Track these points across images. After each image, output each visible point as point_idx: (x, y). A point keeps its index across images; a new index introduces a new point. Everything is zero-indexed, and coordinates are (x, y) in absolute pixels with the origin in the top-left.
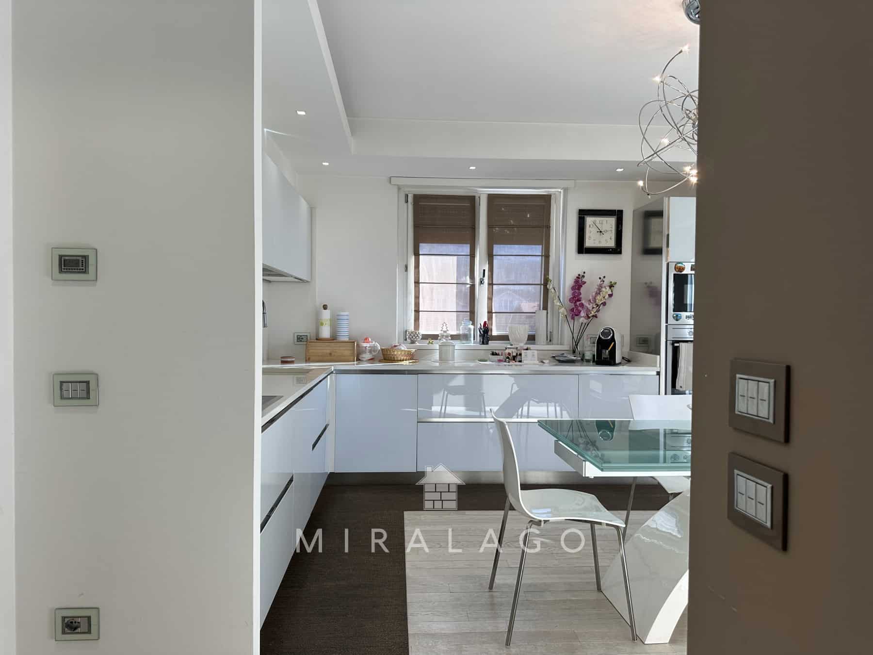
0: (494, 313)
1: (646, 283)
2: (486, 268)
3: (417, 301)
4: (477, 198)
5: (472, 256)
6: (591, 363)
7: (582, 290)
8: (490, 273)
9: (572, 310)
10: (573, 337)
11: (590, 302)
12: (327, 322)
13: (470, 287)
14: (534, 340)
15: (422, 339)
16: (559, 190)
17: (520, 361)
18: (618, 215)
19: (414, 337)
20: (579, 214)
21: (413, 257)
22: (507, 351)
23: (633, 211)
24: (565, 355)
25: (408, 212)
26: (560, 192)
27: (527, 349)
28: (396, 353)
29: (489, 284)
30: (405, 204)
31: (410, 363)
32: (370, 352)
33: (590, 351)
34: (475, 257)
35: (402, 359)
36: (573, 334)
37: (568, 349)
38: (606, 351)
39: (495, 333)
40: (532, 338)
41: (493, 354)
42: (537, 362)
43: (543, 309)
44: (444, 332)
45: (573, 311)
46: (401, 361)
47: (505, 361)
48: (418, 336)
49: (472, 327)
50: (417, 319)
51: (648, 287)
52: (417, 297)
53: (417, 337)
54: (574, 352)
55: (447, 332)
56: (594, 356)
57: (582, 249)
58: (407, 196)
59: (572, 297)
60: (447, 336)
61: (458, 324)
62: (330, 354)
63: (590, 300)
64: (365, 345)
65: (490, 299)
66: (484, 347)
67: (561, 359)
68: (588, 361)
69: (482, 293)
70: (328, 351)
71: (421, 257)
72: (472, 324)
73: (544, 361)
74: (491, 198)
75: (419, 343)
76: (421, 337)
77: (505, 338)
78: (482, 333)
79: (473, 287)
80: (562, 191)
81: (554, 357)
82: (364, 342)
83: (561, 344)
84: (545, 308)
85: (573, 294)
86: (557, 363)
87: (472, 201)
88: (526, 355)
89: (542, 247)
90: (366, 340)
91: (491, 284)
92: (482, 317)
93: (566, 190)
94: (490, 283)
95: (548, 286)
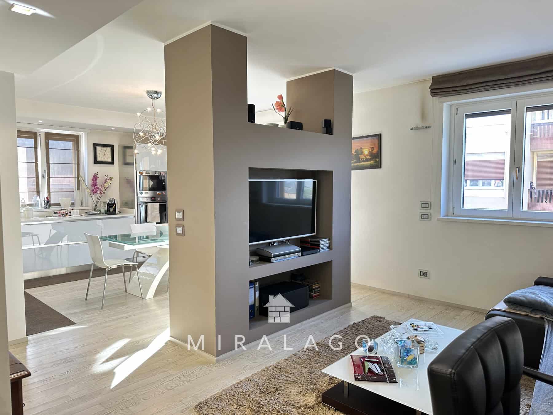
0: (51, 192)
2: (46, 169)
6: (104, 214)
7: (98, 181)
8: (48, 172)
13: (36, 179)
16: (82, 133)
17: (71, 216)
20: (93, 146)
23: (118, 145)
24: (92, 211)
27: (73, 210)
33: (104, 209)
34: (38, 163)
36: (94, 201)
37: (92, 208)
38: (112, 209)
39: (53, 202)
40: (73, 204)
41: (55, 213)
42: (79, 215)
45: (94, 191)
47: (63, 216)
54: (95, 210)
56: (106, 211)
57: (96, 162)
59: (92, 184)
61: (31, 199)
63: (101, 186)
65: (49, 186)
66: (48, 209)
67: (90, 213)
72: (39, 198)
73: (82, 215)
74: (47, 134)
78: (46, 202)
81: (86, 212)
83: (87, 206)
84: (78, 189)
86: (88, 215)
87: (35, 134)
88: (73, 213)
92: (45, 195)
94: (49, 177)
95: (79, 179)
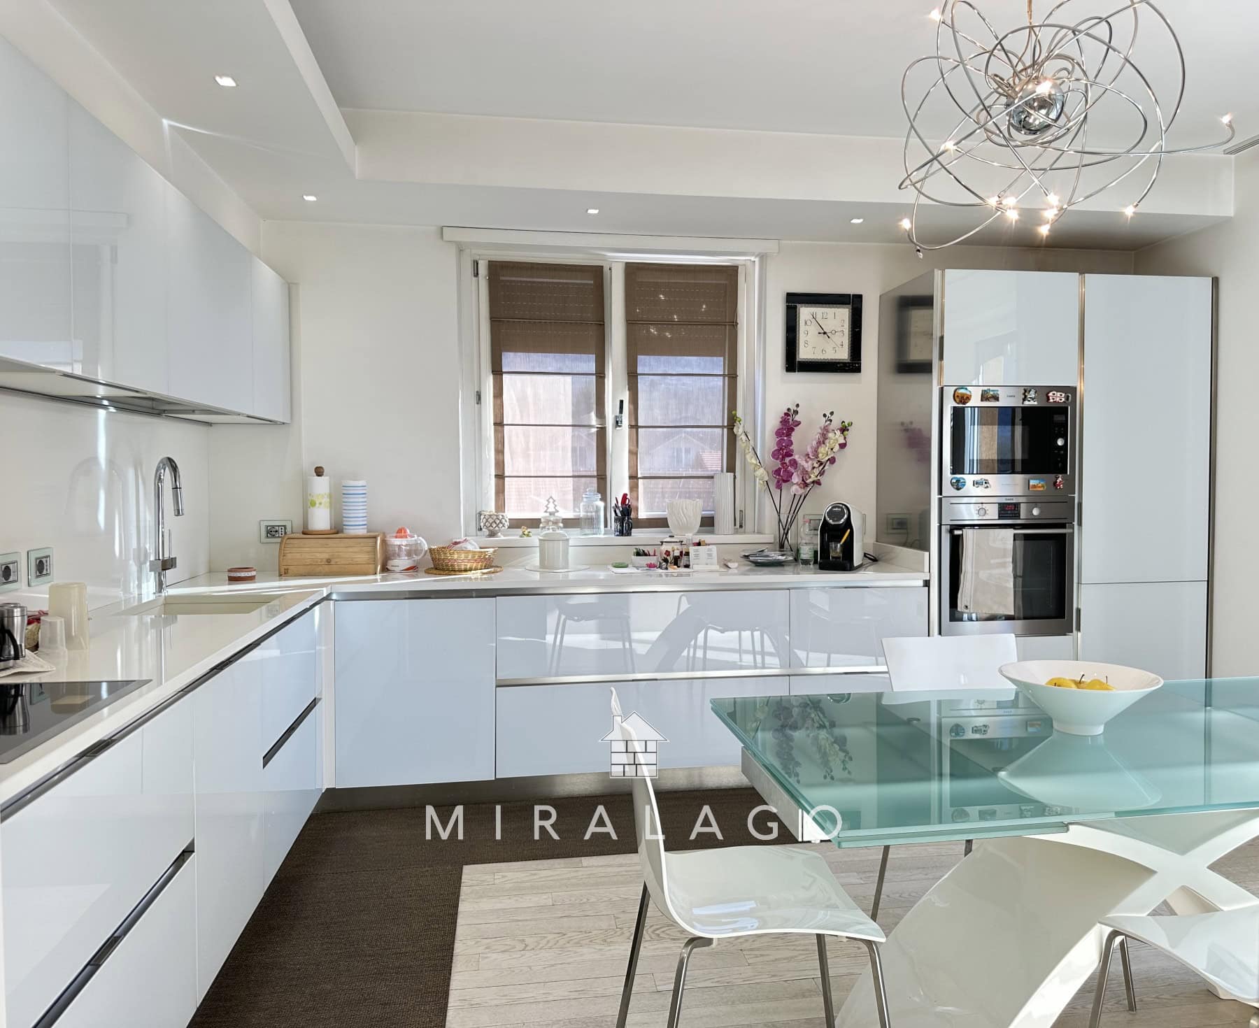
0: (640, 478)
1: (902, 424)
2: (626, 397)
3: (501, 457)
4: (606, 269)
5: (600, 375)
6: (812, 566)
7: (795, 436)
8: (632, 407)
9: (777, 472)
10: (780, 520)
11: (809, 457)
12: (323, 501)
13: (597, 431)
14: (713, 526)
15: (509, 528)
16: (753, 259)
17: (687, 566)
18: (854, 303)
19: (494, 525)
20: (787, 302)
21: (491, 377)
22: (665, 548)
23: (880, 296)
24: (766, 553)
25: (479, 293)
26: (754, 261)
27: (699, 544)
28: (456, 556)
29: (631, 427)
30: (474, 279)
31: (484, 574)
32: (409, 554)
33: (809, 543)
34: (604, 377)
35: (468, 567)
36: (779, 516)
37: (772, 541)
38: (836, 547)
39: (643, 514)
40: (708, 523)
41: (638, 554)
42: (717, 567)
43: (728, 471)
44: (551, 514)
45: (779, 475)
46: (466, 570)
47: (660, 567)
48: (501, 522)
49: (601, 504)
50: (500, 491)
51: (906, 430)
52: (500, 451)
53: (501, 525)
54: (782, 546)
55: (556, 514)
56: (816, 552)
57: (793, 363)
58: (476, 264)
59: (776, 448)
60: (555, 523)
61: (577, 500)
62: (329, 561)
63: (808, 455)
64: (397, 542)
65: (633, 454)
66: (625, 540)
67: (760, 559)
68: (806, 562)
69: (619, 442)
70: (326, 556)
71: (505, 376)
72: (601, 500)
73: (729, 564)
74: (632, 270)
75: (504, 536)
76: (507, 524)
77: (661, 523)
78: (619, 515)
79: (602, 433)
80: (757, 260)
81: (746, 557)
82: (396, 537)
83: (759, 533)
84: (731, 468)
85: (779, 443)
86: (752, 567)
87: (597, 274)
88: (697, 556)
89: (724, 359)
90: (401, 533)
91: (635, 427)
92: (619, 486)
93: (763, 257)
94: (633, 424)
95: (735, 430)
